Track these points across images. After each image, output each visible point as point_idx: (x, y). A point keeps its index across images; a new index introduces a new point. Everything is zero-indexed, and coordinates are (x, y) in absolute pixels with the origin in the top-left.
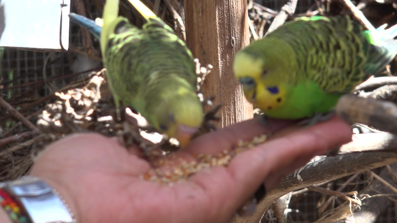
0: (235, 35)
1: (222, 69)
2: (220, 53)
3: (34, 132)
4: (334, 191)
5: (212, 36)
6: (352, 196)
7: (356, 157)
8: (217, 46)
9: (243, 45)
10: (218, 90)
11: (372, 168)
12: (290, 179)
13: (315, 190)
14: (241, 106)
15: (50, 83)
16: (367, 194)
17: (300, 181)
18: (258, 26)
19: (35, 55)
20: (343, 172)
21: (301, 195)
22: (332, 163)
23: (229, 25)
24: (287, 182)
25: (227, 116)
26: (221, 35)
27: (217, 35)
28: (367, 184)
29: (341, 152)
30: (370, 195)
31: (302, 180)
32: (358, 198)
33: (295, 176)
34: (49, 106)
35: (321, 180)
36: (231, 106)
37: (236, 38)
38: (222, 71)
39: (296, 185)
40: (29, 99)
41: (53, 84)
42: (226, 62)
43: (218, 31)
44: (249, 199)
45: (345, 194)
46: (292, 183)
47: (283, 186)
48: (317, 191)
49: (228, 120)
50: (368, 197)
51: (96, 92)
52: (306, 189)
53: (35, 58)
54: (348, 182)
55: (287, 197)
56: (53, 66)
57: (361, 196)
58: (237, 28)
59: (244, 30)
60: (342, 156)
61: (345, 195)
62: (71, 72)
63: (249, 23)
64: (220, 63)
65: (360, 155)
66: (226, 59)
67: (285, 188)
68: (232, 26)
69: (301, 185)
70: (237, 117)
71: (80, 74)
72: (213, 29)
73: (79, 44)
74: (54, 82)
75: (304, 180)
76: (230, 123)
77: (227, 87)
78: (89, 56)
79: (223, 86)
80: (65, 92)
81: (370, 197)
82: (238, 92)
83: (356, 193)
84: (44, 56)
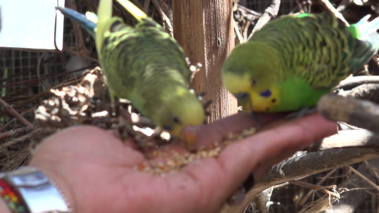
0: (221, 36)
1: (208, 69)
2: (206, 53)
3: (28, 128)
4: (314, 185)
5: (199, 37)
6: (331, 190)
7: (336, 153)
8: (204, 46)
9: (229, 45)
10: (204, 89)
11: (351, 163)
12: (273, 174)
13: (296, 184)
14: (226, 103)
15: (43, 81)
16: (346, 187)
17: (282, 175)
18: (243, 27)
19: (29, 54)
20: (323, 167)
21: (282, 189)
22: (313, 159)
23: (215, 27)
24: (270, 176)
25: (213, 113)
26: (208, 36)
27: (204, 36)
28: (345, 178)
29: (322, 148)
30: (348, 189)
31: (284, 175)
32: (337, 191)
33: (277, 171)
34: (44, 102)
35: (302, 175)
36: (216, 104)
37: (222, 39)
38: (208, 70)
39: (278, 179)
40: (24, 97)
41: (46, 82)
42: (212, 62)
43: (204, 33)
44: (239, 189)
45: (325, 187)
46: (274, 177)
47: (266, 180)
48: (298, 185)
49: (213, 117)
50: (346, 191)
51: (89, 89)
52: (287, 183)
53: (29, 57)
54: (328, 176)
55: (270, 191)
56: (46, 65)
57: (340, 189)
58: (223, 30)
59: (230, 32)
60: (323, 152)
61: (324, 189)
62: (64, 71)
63: (234, 24)
64: (206, 63)
65: (340, 150)
66: (212, 59)
67: (268, 182)
68: (218, 27)
69: (284, 179)
70: (223, 114)
71: (72, 72)
72: (200, 30)
73: (72, 43)
74: (47, 80)
75: (286, 175)
76: (216, 120)
77: (213, 86)
78: (81, 55)
79: (209, 85)
80: (60, 89)
81: (348, 190)
82: (223, 91)
83: (335, 186)
84: (38, 56)
